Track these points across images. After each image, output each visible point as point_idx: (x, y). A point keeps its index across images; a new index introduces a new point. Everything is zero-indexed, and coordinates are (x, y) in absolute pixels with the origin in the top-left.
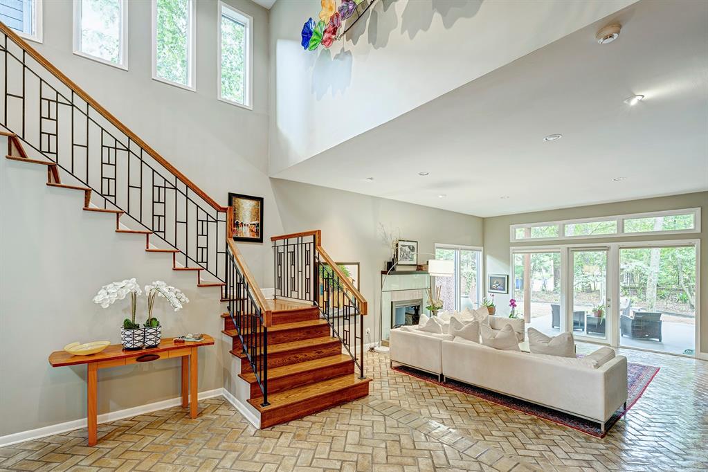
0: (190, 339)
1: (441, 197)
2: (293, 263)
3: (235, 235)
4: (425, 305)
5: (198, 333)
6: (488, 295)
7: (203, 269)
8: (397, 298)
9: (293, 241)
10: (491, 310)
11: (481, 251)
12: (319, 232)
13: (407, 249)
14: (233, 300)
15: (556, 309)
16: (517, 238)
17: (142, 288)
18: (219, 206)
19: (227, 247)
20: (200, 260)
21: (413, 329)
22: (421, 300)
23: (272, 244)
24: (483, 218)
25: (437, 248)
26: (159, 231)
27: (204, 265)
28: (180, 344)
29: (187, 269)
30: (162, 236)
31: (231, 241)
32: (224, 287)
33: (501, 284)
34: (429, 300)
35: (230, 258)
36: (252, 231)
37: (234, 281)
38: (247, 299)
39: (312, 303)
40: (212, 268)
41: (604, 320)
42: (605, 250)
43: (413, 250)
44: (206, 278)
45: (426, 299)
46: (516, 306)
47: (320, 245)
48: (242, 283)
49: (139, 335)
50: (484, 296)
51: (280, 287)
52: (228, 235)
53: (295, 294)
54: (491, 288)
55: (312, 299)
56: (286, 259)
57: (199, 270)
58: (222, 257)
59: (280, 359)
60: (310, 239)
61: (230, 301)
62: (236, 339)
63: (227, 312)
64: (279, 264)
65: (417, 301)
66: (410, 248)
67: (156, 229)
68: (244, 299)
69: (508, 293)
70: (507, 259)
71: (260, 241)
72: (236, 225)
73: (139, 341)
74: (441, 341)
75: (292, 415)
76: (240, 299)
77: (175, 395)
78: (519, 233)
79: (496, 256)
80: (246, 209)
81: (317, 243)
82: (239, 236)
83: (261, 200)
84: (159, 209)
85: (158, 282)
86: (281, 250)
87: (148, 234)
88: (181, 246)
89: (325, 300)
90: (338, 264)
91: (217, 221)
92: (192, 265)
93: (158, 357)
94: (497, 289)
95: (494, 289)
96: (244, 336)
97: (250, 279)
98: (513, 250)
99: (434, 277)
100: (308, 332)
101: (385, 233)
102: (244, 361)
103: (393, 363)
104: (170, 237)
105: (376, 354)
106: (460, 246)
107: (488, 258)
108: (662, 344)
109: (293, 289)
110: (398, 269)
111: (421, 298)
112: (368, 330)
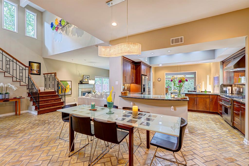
0: (18, 97)
1: (93, 65)
2: (49, 81)
3: (31, 73)
5: (20, 96)
7: (21, 81)
8: (83, 90)
9: (49, 75)
12: (56, 73)
14: (30, 89)
17: (4, 85)
18: (26, 66)
19: (28, 76)
20: (20, 79)
21: (84, 97)
23: (44, 75)
25: (96, 77)
26: (8, 72)
27: (22, 80)
28: (15, 98)
29: (16, 81)
30: (9, 73)
31: (30, 75)
32: (28, 86)
34: (93, 91)
35: (29, 79)
36: (37, 72)
37: (30, 84)
38: (34, 89)
39: (54, 90)
40: (24, 81)
43: (88, 78)
44: (22, 83)
47: (56, 76)
48: (33, 84)
49: (4, 96)
51: (46, 87)
52: (29, 73)
53: (50, 88)
55: (54, 89)
56: (48, 79)
57: (20, 81)
58: (27, 79)
59: (44, 102)
60: (53, 75)
61: (29, 89)
62: (31, 98)
63: (29, 92)
64: (46, 81)
67: (7, 71)
68: (33, 89)
71: (40, 74)
72: (32, 70)
73: (4, 97)
75: (46, 112)
76: (32, 89)
77: (13, 112)
80: (35, 66)
81: (55, 75)
82: (32, 73)
83: (40, 63)
84: (8, 66)
85: (9, 84)
86: (46, 77)
87: (5, 72)
88: (15, 75)
89: (57, 89)
90: (60, 81)
91: (25, 70)
92: (18, 80)
93: (9, 101)
96: (33, 97)
97: (35, 83)
100: (52, 97)
101: (79, 73)
102: (34, 102)
104: (11, 73)
106: (102, 77)
109: (49, 87)
110: (83, 83)
111: (91, 90)
112: (75, 98)
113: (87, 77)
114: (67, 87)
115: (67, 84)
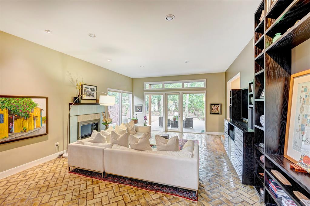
1: (108, 60)
4: (102, 122)
6: (135, 114)
8: (82, 119)
10: (136, 121)
11: (131, 94)
13: (89, 90)
15: (161, 119)
16: (146, 88)
22: (100, 119)
24: (132, 79)
25: (109, 91)
33: (140, 109)
34: (104, 119)
41: (177, 122)
42: (178, 94)
43: (93, 90)
45: (102, 119)
46: (147, 119)
50: (133, 114)
54: (136, 111)
65: (97, 120)
66: (91, 90)
69: (143, 113)
70: (142, 98)
74: (103, 150)
78: (147, 86)
79: (138, 96)
94: (138, 111)
95: (137, 111)
98: (145, 93)
99: (107, 106)
101: (72, 79)
103: (71, 168)
105: (63, 159)
106: (121, 91)
107: (135, 97)
108: (194, 129)
110: (82, 102)
111: (99, 118)
112: (58, 143)
113: (91, 89)
114: (33, 114)
115: (34, 106)
